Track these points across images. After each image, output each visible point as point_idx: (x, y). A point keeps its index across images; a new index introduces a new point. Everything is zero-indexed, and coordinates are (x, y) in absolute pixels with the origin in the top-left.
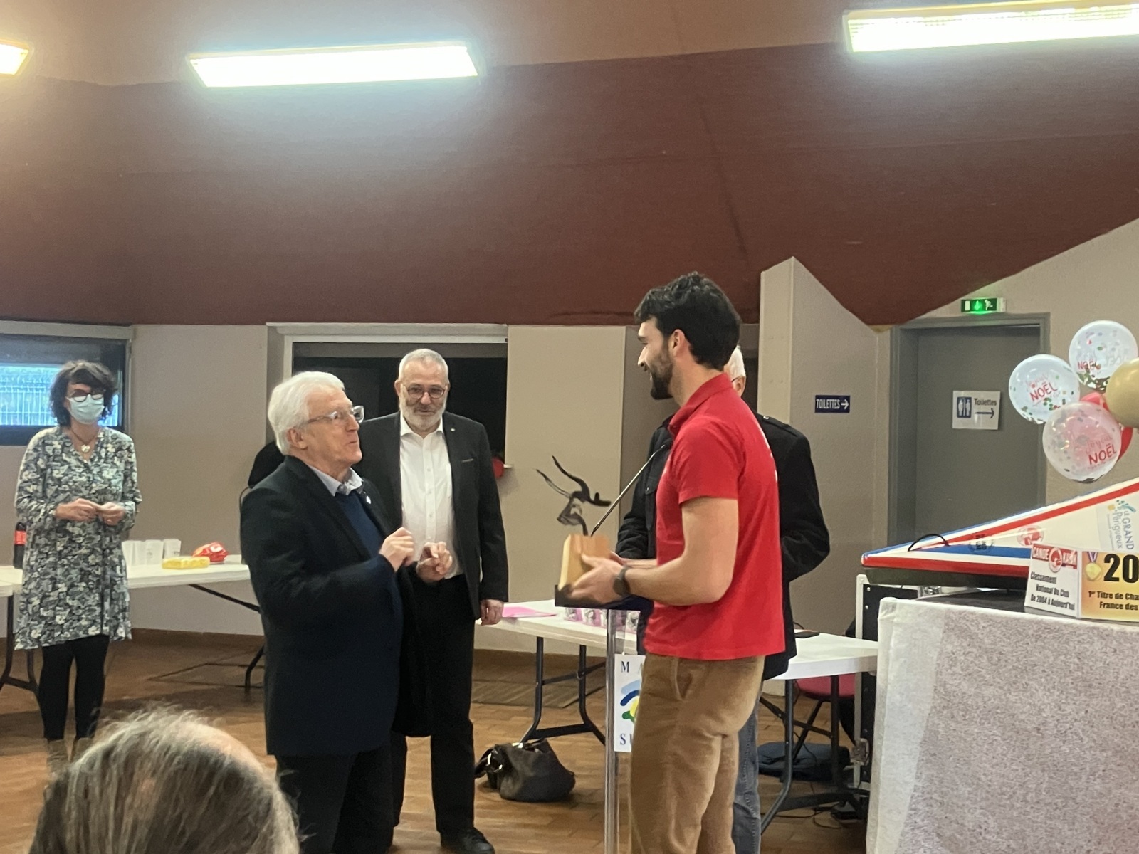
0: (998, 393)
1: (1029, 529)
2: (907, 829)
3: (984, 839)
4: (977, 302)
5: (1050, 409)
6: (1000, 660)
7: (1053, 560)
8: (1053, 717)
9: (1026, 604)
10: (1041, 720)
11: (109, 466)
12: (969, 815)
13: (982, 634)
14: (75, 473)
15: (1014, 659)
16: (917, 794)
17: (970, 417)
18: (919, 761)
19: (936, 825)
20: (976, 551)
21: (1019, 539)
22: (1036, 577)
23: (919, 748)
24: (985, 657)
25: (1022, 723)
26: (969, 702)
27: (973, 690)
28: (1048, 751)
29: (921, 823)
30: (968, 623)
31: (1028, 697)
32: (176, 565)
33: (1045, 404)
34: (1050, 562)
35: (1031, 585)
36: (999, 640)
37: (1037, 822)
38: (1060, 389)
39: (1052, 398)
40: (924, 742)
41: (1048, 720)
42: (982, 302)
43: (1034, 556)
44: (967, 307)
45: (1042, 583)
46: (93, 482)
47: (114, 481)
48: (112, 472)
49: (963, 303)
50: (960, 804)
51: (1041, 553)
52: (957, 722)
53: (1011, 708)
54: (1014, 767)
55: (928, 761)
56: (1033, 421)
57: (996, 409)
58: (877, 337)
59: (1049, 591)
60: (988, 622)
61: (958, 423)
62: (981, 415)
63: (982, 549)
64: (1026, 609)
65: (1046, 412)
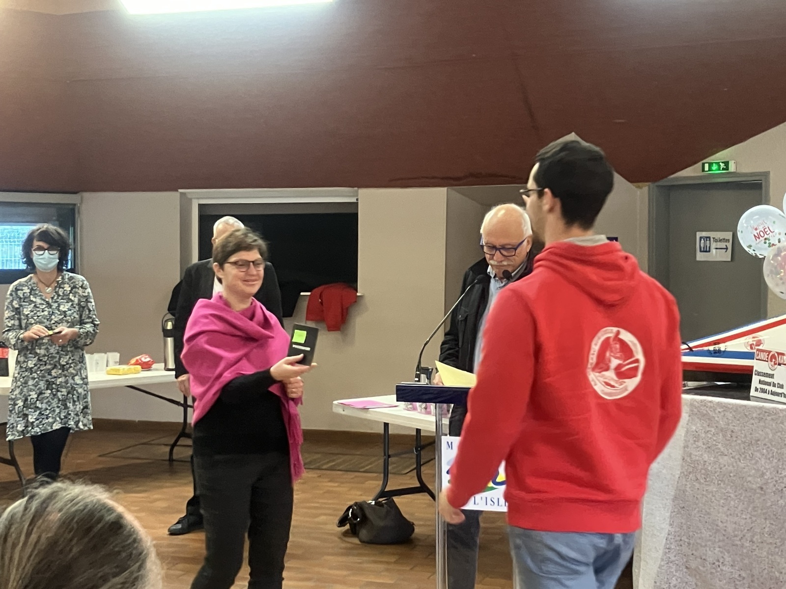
0: (731, 233)
1: (754, 338)
2: (662, 563)
3: (722, 570)
4: (714, 164)
5: (769, 246)
6: (732, 437)
7: (771, 361)
8: (772, 478)
9: (751, 394)
10: (763, 481)
11: (65, 301)
12: (710, 553)
13: (718, 417)
14: (38, 309)
15: (743, 436)
16: (670, 537)
17: (709, 251)
18: (672, 512)
19: (685, 560)
20: (713, 354)
21: (746, 344)
22: (759, 374)
23: (671, 502)
24: (721, 434)
25: (749, 484)
26: (709, 468)
27: (712, 459)
28: (769, 504)
29: (673, 558)
30: (708, 409)
31: (753, 464)
32: (116, 372)
33: (765, 243)
34: (769, 362)
35: (755, 379)
36: (730, 421)
37: (760, 557)
38: (777, 231)
39: (771, 238)
40: (675, 498)
41: (769, 481)
42: (718, 164)
43: (757, 358)
44: (707, 168)
45: (763, 378)
46: (52, 315)
47: (69, 313)
48: (67, 305)
49: (703, 165)
50: (703, 544)
51: (763, 356)
52: (700, 483)
53: (741, 472)
54: (744, 517)
55: (679, 513)
56: (756, 255)
57: (729, 245)
58: (639, 192)
59: (769, 384)
60: (722, 408)
61: (700, 257)
62: (718, 250)
63: (717, 353)
64: (751, 398)
65: (766, 249)
